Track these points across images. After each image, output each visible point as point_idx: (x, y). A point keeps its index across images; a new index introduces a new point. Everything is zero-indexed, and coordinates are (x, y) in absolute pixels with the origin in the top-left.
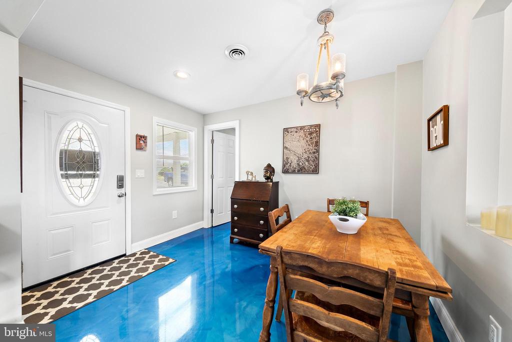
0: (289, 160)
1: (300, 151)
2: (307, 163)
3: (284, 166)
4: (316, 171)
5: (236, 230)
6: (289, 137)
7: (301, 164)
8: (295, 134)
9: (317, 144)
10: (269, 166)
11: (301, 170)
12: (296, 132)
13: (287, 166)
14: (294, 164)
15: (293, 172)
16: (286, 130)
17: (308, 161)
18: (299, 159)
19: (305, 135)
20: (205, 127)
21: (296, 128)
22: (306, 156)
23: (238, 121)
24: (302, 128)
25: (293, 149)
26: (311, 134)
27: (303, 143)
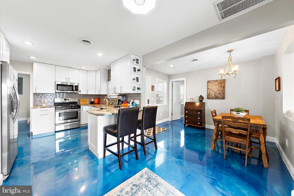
0: (210, 94)
1: (216, 90)
2: (219, 95)
3: (208, 96)
4: (223, 98)
5: (187, 121)
6: (210, 84)
7: (216, 95)
8: (213, 83)
9: (224, 87)
10: (201, 96)
11: (216, 98)
12: (214, 82)
13: (209, 96)
14: (213, 95)
15: (213, 98)
16: (209, 82)
17: (220, 94)
18: (215, 93)
19: (218, 84)
20: (170, 80)
21: (214, 81)
22: (218, 92)
23: (185, 78)
24: (216, 81)
25: (212, 89)
26: (221, 83)
27: (217, 87)
